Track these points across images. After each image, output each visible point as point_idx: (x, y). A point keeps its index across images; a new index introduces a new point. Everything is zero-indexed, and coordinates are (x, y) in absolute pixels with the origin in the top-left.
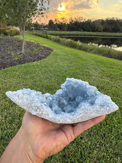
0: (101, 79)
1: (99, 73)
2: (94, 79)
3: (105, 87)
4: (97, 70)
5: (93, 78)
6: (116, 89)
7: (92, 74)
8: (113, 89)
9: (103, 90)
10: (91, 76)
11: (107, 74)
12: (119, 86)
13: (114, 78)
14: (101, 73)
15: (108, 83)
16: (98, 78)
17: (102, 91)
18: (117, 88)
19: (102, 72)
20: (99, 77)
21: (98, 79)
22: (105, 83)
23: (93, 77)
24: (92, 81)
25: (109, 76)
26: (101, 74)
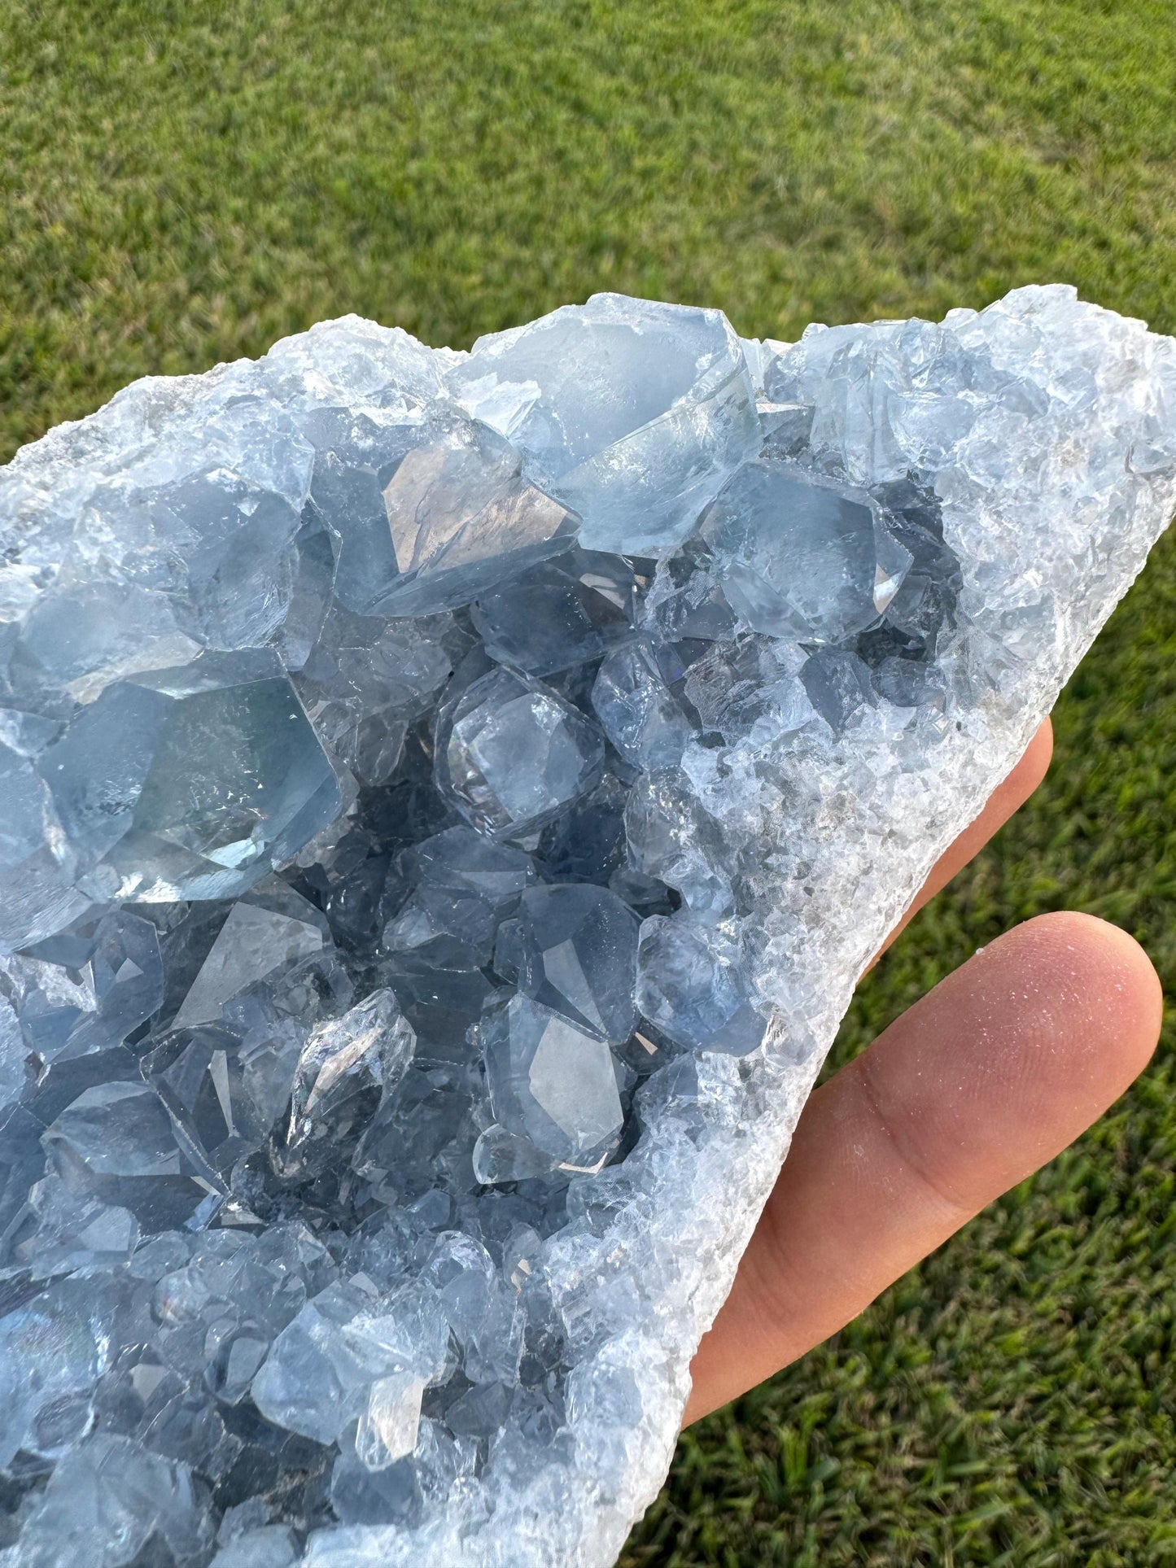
0: (957, 137)
1: (949, 61)
2: (883, 129)
3: (988, 227)
4: (929, 27)
5: (876, 122)
6: (1095, 254)
7: (871, 67)
8: (1059, 257)
9: (955, 265)
10: (860, 91)
11: (1033, 76)
12: (1134, 226)
13: (1096, 128)
14: (977, 63)
15: (1030, 185)
16: (924, 115)
17: (950, 276)
18: (1103, 244)
19: (988, 49)
20: (939, 106)
21: (932, 137)
22: (995, 184)
23: (881, 110)
24: (863, 158)
25: (1046, 109)
26: (966, 72)
